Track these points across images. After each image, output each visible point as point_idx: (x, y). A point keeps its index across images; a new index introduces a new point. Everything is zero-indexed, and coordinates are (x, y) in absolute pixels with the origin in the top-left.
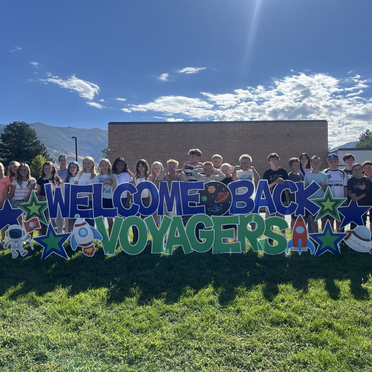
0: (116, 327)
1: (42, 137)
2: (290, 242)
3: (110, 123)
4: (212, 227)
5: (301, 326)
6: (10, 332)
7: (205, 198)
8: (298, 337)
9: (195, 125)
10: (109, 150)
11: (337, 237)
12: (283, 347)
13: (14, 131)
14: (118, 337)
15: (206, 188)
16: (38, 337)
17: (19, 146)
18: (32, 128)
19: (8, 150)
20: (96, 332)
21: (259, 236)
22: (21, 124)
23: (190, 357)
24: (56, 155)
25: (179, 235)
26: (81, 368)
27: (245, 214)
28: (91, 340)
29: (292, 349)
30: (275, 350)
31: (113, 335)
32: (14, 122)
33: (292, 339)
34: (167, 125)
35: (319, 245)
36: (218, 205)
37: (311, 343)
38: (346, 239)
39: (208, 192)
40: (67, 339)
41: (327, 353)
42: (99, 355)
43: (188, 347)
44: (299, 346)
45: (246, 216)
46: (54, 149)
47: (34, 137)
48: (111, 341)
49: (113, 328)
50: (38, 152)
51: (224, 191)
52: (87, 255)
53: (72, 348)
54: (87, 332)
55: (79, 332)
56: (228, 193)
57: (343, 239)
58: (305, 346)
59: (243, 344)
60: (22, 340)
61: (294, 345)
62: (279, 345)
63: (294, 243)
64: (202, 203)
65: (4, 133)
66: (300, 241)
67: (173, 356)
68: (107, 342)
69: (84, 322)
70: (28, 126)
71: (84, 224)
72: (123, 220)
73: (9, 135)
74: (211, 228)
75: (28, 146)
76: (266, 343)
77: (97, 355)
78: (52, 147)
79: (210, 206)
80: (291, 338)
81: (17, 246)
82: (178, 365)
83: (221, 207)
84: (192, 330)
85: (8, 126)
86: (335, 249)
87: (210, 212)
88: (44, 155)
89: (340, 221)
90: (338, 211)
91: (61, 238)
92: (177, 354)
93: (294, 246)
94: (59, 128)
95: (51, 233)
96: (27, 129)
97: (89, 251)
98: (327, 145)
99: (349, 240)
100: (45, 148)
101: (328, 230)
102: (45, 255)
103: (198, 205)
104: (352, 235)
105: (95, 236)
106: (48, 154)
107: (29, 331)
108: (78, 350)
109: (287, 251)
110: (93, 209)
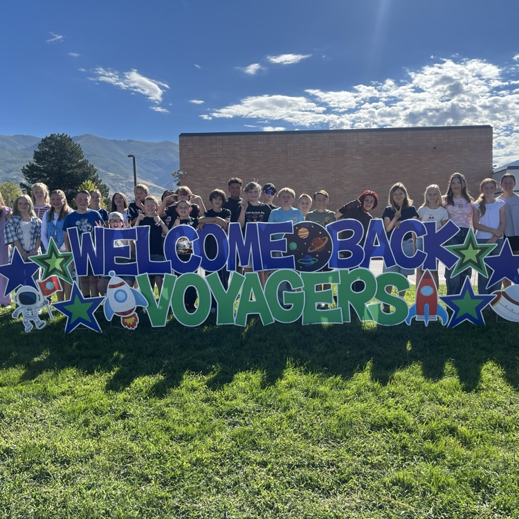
0: (151, 433)
1: (92, 155)
2: (412, 308)
3: (182, 135)
4: (302, 287)
5: (410, 431)
6: (5, 438)
7: (294, 246)
8: (404, 447)
9: (301, 135)
10: (182, 173)
11: (480, 301)
12: (380, 462)
13: (52, 148)
14: (152, 446)
15: (296, 231)
16: (41, 447)
17: (60, 168)
18: (77, 142)
19: (45, 175)
20: (123, 439)
21: (368, 299)
22: (61, 136)
23: (247, 476)
24: (113, 180)
25: (254, 299)
26: (94, 492)
27: (348, 269)
28: (114, 450)
29: (392, 465)
30: (369, 466)
31: (147, 443)
32: (52, 135)
33: (394, 451)
34: (262, 136)
35: (454, 312)
36: (313, 255)
37: (421, 455)
38: (493, 304)
39: (299, 236)
40: (81, 449)
41: (441, 472)
42: (122, 473)
43: (247, 462)
44: (404, 460)
45: (349, 272)
46: (110, 171)
47: (79, 155)
48: (141, 452)
49: (147, 434)
50: (85, 176)
51: (321, 236)
52: (127, 327)
53: (86, 462)
54: (111, 440)
55: (100, 438)
56: (327, 238)
57: (489, 303)
58: (412, 460)
59: (324, 458)
60: (20, 449)
61: (396, 459)
62: (375, 459)
63: (419, 308)
64: (290, 252)
65: (39, 150)
66: (427, 306)
67: (224, 474)
68: (135, 454)
69: (109, 424)
70: (71, 140)
71: (121, 284)
72: (177, 279)
73: (45, 153)
74: (300, 290)
75: (72, 168)
76: (359, 456)
77: (119, 472)
78: (106, 168)
79: (302, 257)
80: (395, 449)
81: (30, 315)
82: (229, 487)
83: (317, 258)
84: (256, 437)
85: (43, 140)
86: (477, 318)
87: (301, 265)
88: (94, 180)
89: (488, 278)
90: (485, 263)
91: (91, 304)
92: (230, 472)
93: (419, 313)
94: (115, 142)
95: (77, 297)
96: (70, 144)
97: (130, 321)
98: (491, 161)
99: (497, 305)
100: (95, 171)
101: (467, 291)
102: (70, 327)
103: (284, 254)
104: (502, 297)
105: (138, 301)
106: (99, 179)
107: (32, 438)
108: (93, 465)
109: (408, 320)
110: (137, 262)
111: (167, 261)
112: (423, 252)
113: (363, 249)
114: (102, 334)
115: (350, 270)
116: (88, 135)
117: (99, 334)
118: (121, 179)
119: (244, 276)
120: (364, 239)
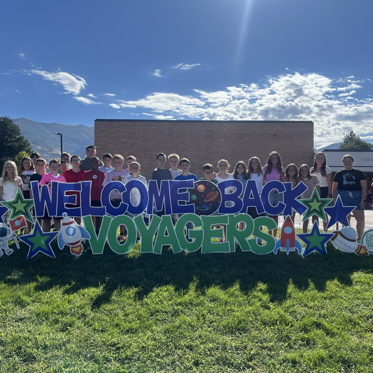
1: (26, 133)
2: (278, 242)
3: (97, 120)
7: (194, 197)
11: (324, 237)
12: (273, 347)
15: (196, 187)
17: (2, 142)
18: (16, 123)
21: (248, 235)
22: (4, 119)
23: (180, 357)
24: (40, 151)
25: (168, 235)
26: (71, 369)
27: (234, 214)
28: (80, 341)
34: (155, 123)
35: (306, 245)
36: (208, 204)
38: (332, 240)
39: (198, 190)
42: (88, 356)
45: (235, 216)
46: (38, 145)
47: (17, 132)
50: (21, 148)
51: (213, 191)
52: (74, 254)
53: (61, 349)
56: (218, 192)
57: (330, 239)
59: (233, 344)
60: (9, 341)
62: (269, 345)
63: (283, 243)
64: (191, 201)
66: (288, 241)
67: (164, 356)
70: (11, 121)
71: (72, 222)
72: (112, 219)
75: (11, 142)
76: (256, 343)
77: (86, 356)
78: (35, 143)
79: (200, 205)
82: (169, 365)
83: (210, 206)
86: (321, 249)
87: (199, 211)
88: (27, 151)
89: (327, 222)
90: (324, 212)
91: (48, 237)
92: (167, 355)
93: (282, 246)
94: (43, 124)
95: (38, 231)
96: (11, 124)
97: (77, 250)
98: (313, 146)
99: (336, 241)
100: (29, 145)
101: (315, 231)
102: (32, 254)
103: (188, 203)
104: (339, 235)
105: (83, 235)
106: (32, 150)
107: (16, 332)
108: (67, 351)
109: (275, 251)
110: (81, 207)
111: (103, 207)
112: (283, 203)
113: (242, 200)
114: (55, 260)
115: (236, 214)
116: (22, 118)
117: (54, 259)
118: (47, 151)
119: (161, 218)
120: (243, 194)
